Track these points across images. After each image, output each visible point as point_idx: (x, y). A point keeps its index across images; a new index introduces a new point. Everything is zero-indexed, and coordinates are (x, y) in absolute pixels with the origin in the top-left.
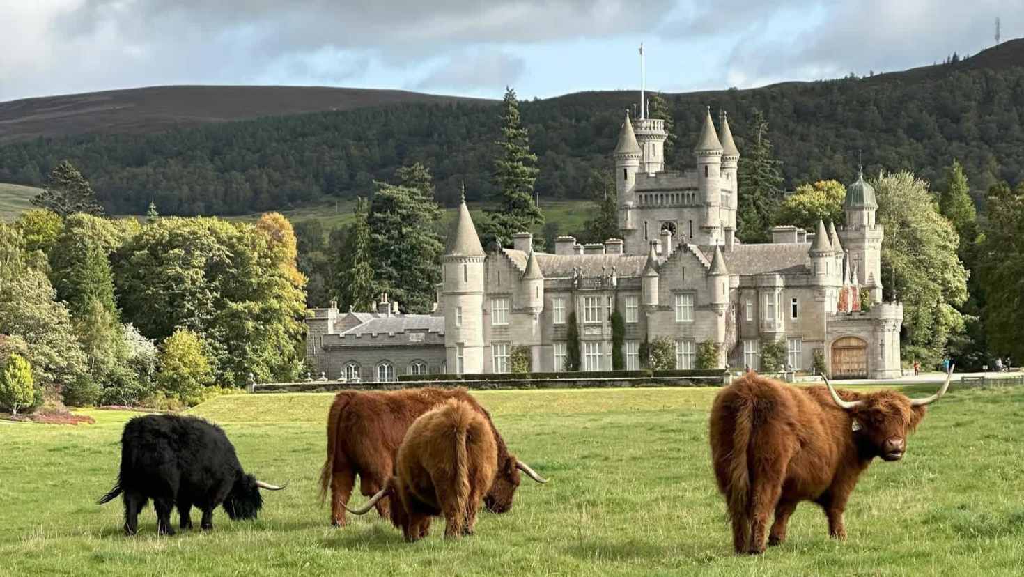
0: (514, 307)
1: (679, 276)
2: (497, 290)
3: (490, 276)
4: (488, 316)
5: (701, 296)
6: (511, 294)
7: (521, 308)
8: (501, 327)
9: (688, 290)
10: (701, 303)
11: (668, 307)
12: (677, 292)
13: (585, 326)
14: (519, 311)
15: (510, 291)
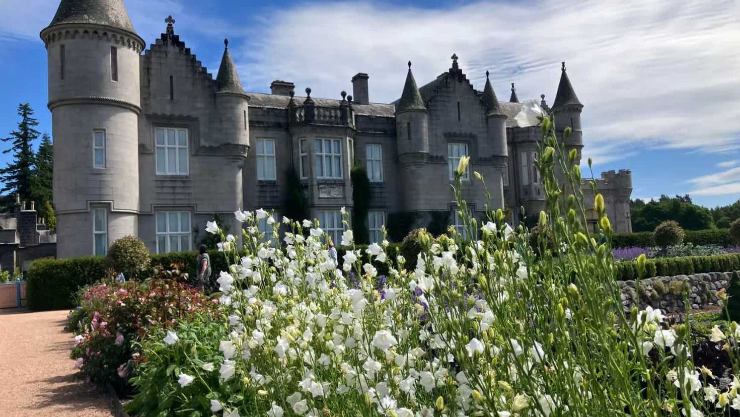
0: (203, 143)
1: (454, 115)
2: (168, 110)
3: (153, 84)
4: (148, 158)
5: (482, 144)
6: (195, 119)
7: (215, 145)
8: (174, 179)
9: (465, 135)
10: (482, 155)
11: (442, 158)
12: (452, 137)
13: (319, 184)
14: (211, 151)
15: (194, 114)
